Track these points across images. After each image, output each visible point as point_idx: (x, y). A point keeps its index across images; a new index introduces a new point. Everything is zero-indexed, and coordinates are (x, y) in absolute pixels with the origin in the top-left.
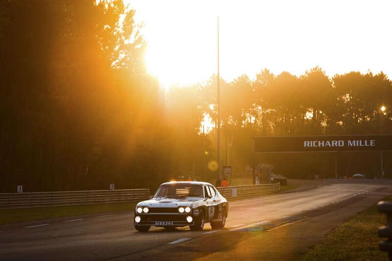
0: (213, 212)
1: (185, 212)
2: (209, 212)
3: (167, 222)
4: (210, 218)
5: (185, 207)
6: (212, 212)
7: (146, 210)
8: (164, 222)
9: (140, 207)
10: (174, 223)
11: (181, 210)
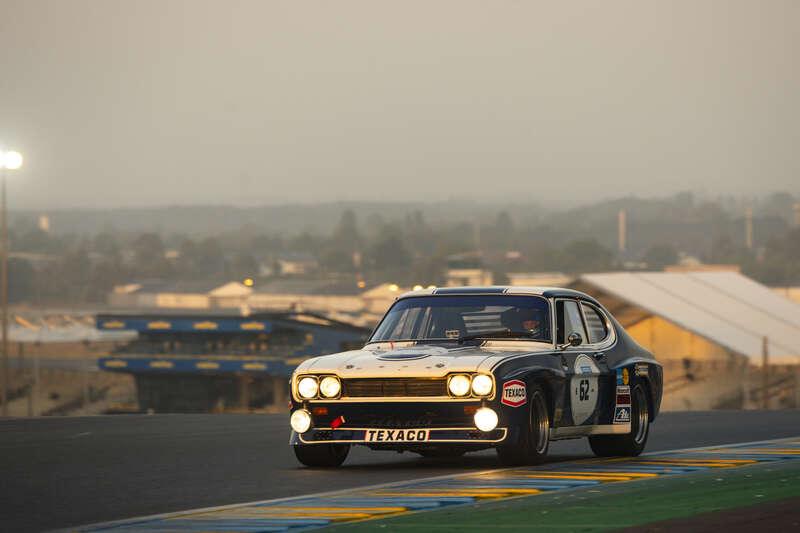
0: (593, 396)
1: (471, 393)
2: (575, 398)
3: (406, 431)
4: (578, 420)
5: (470, 375)
6: (584, 397)
7: (331, 388)
8: (397, 431)
9: (308, 375)
10: (432, 435)
11: (458, 387)
